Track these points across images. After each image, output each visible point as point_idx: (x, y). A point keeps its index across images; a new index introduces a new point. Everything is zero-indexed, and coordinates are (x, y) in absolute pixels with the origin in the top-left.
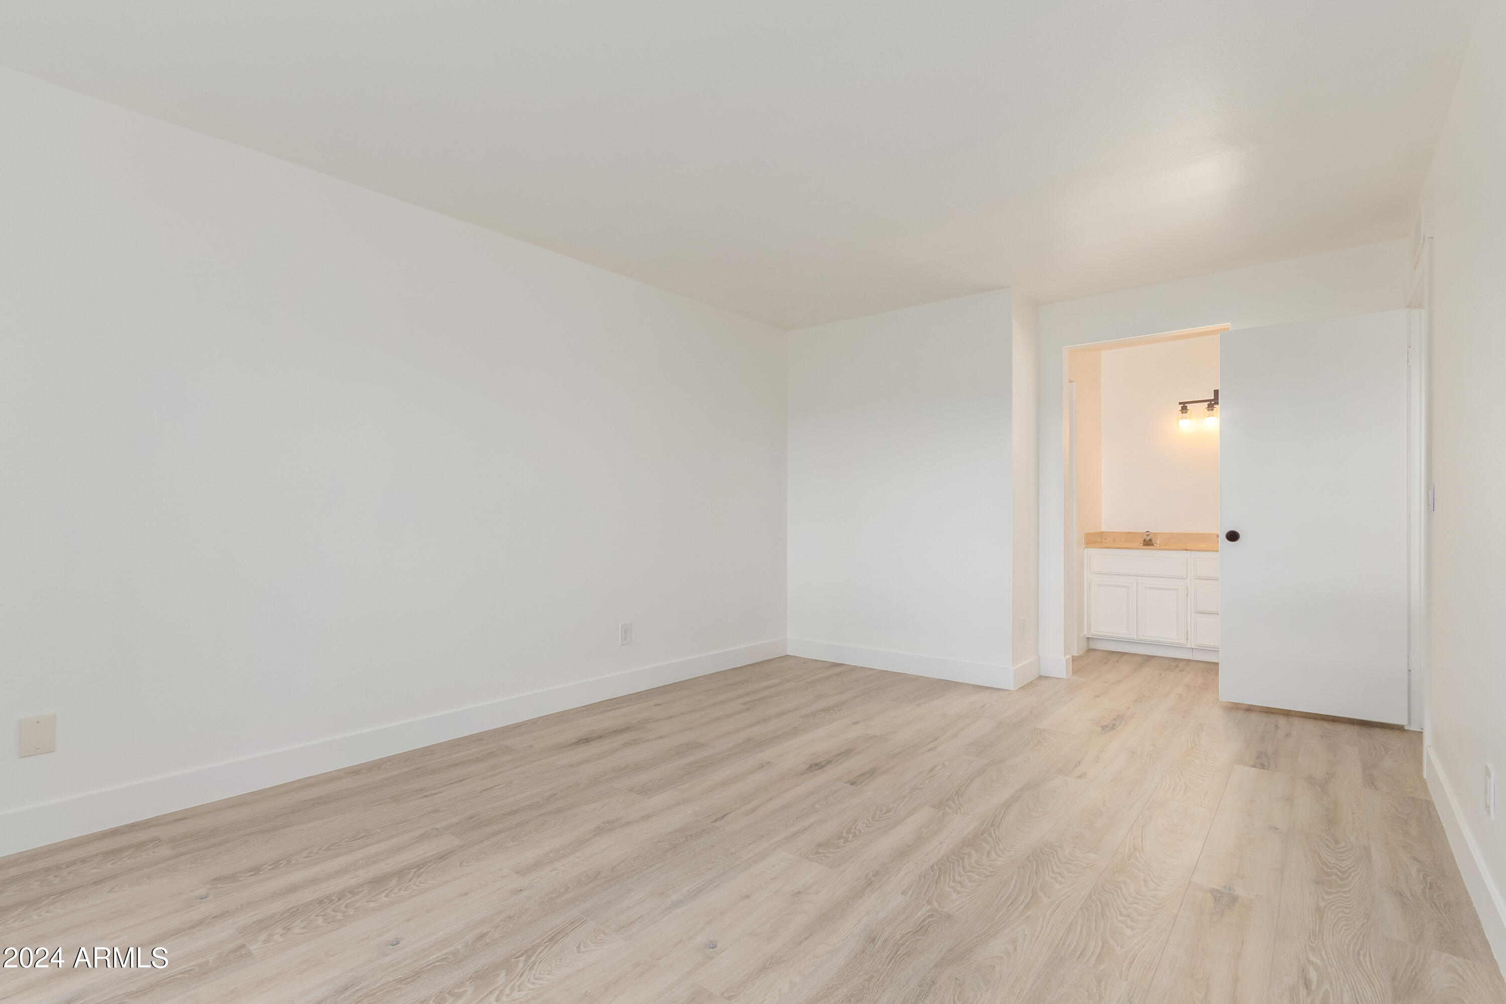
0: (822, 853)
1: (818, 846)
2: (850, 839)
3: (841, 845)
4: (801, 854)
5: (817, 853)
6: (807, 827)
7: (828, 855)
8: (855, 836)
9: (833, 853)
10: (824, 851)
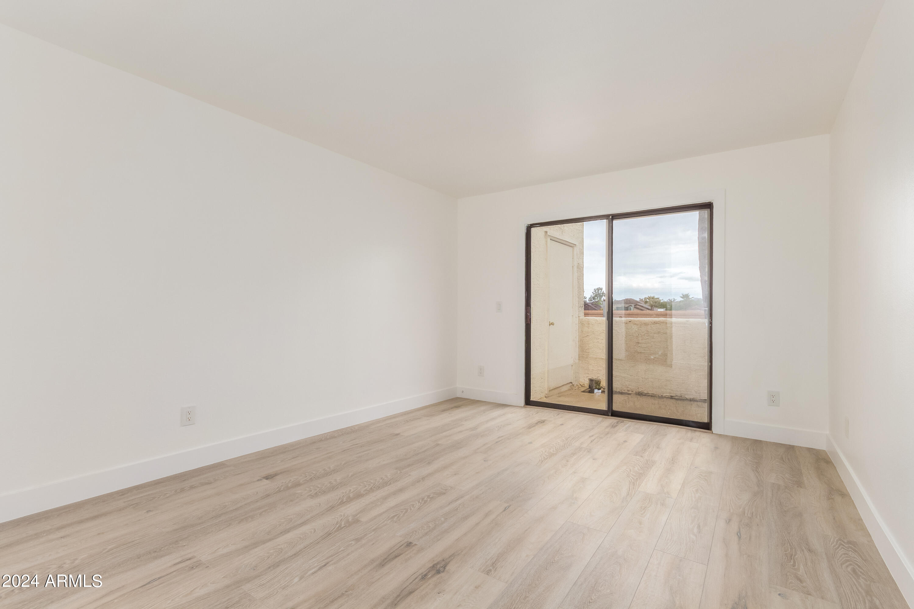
0: (443, 490)
1: (445, 493)
2: (426, 497)
3: (432, 494)
4: (455, 489)
5: (446, 490)
6: (451, 503)
7: (440, 489)
8: (423, 499)
9: (438, 490)
10: (443, 491)
